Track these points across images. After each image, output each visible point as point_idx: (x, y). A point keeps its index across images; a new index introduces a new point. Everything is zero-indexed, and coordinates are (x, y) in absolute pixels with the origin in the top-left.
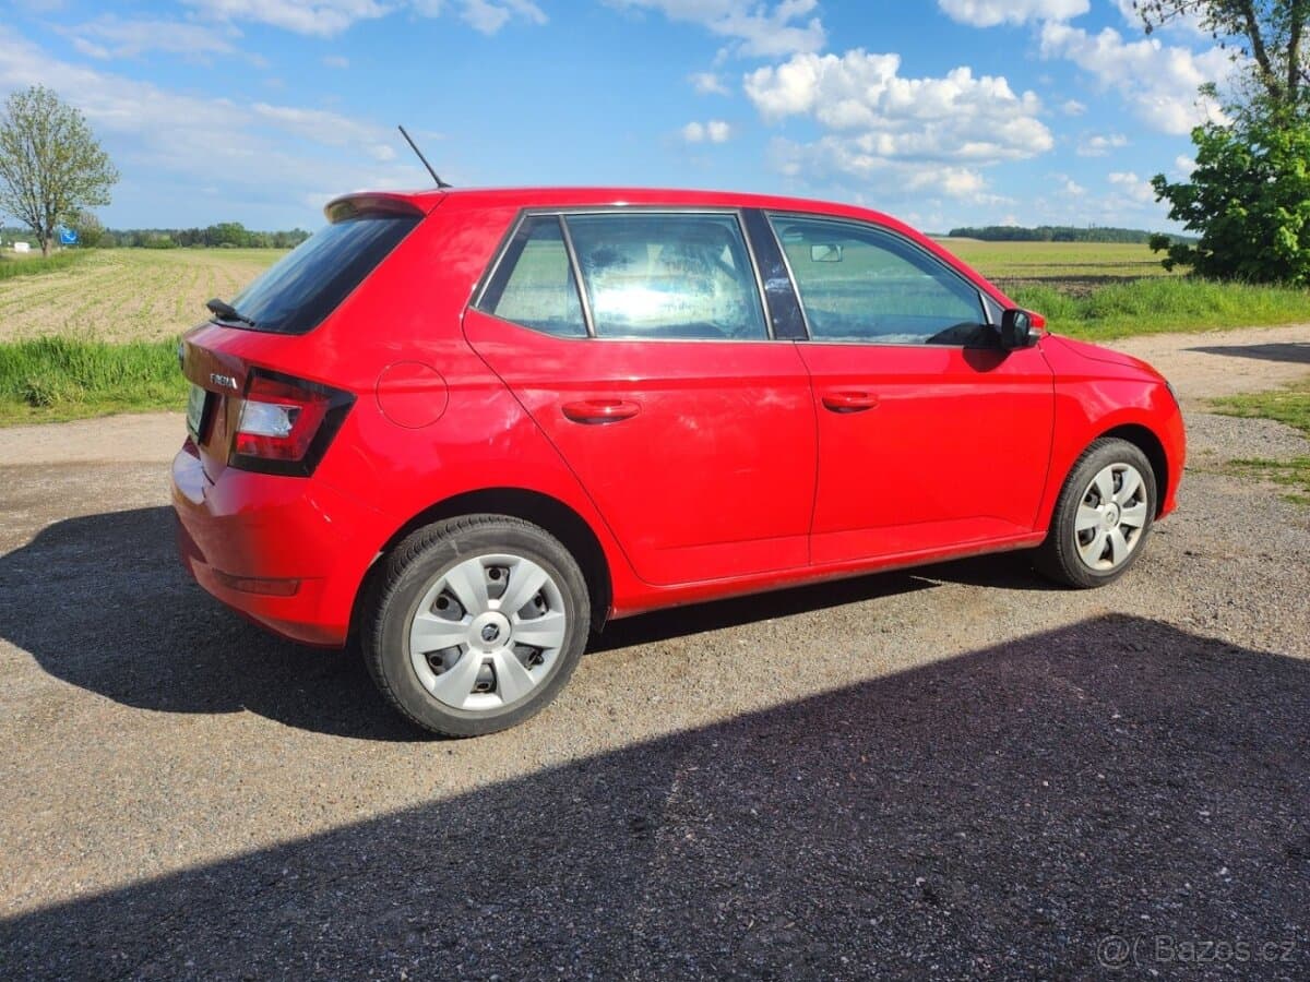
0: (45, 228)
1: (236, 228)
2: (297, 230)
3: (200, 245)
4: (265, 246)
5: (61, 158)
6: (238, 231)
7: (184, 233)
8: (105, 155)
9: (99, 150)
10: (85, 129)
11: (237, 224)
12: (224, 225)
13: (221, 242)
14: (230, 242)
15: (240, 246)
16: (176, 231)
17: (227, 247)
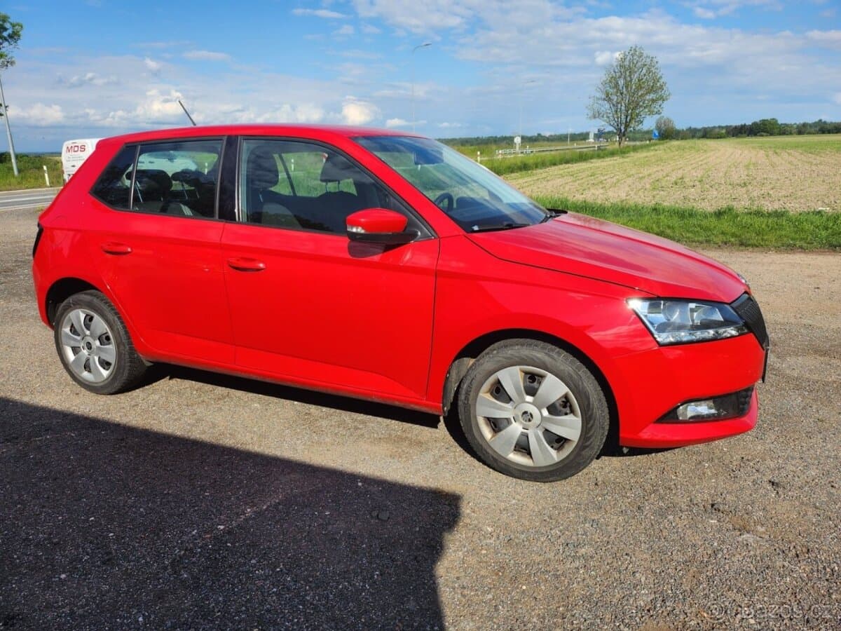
0: (623, 131)
1: (772, 122)
2: (820, 120)
3: (744, 135)
4: (791, 134)
5: (640, 87)
6: (772, 124)
7: (736, 127)
8: (665, 83)
9: (661, 81)
10: (657, 69)
11: (773, 119)
12: (764, 120)
13: (759, 132)
14: (765, 132)
15: (772, 134)
16: (731, 126)
17: (762, 136)
